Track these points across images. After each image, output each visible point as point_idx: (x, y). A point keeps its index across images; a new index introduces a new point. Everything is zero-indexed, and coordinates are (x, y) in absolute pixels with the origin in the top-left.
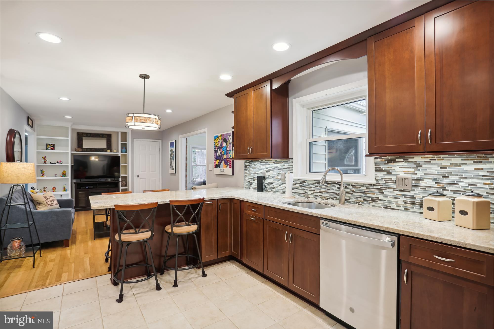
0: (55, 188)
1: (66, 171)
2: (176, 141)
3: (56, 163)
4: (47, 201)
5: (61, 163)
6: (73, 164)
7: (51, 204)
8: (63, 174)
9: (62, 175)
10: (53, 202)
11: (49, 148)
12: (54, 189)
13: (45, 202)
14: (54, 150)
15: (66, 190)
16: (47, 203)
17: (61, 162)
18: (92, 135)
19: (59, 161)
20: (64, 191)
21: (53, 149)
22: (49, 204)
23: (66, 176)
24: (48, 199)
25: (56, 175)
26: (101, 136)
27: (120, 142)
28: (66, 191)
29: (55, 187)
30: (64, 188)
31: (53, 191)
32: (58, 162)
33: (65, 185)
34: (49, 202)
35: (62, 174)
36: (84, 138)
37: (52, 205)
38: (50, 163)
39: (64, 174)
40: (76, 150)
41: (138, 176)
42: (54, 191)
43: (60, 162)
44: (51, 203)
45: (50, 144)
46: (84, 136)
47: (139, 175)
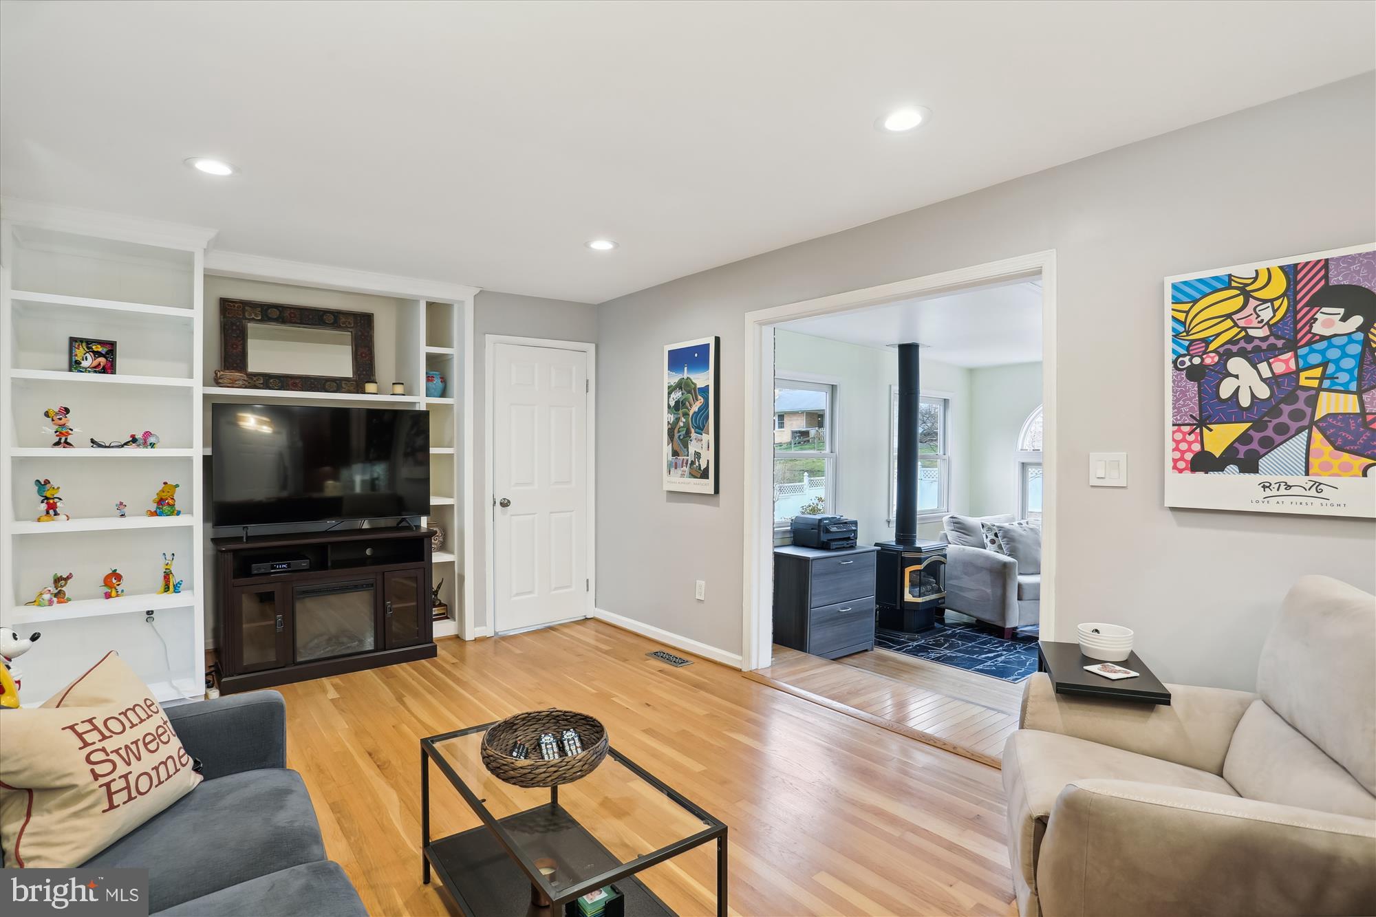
0: (119, 577)
1: (177, 486)
2: (717, 340)
3: (122, 446)
4: (100, 769)
5: (152, 445)
6: (209, 452)
7: (132, 779)
8: (161, 502)
9: (153, 509)
10: (149, 761)
11: (85, 364)
12: (112, 583)
13: (83, 778)
14: (113, 372)
15: (175, 586)
16: (102, 781)
17: (152, 440)
18: (287, 314)
19: (139, 436)
20: (167, 589)
21: (109, 368)
22: (114, 787)
23: (178, 513)
24: (110, 745)
25: (121, 510)
26: (330, 319)
27: (424, 349)
28: (177, 589)
29: (116, 575)
30: (167, 576)
31: (108, 596)
32: (134, 440)
33: (169, 557)
34: (122, 769)
35: (154, 501)
36: (250, 325)
37: (144, 784)
38: (93, 441)
39: (164, 504)
40: (217, 382)
41: (505, 504)
42: (114, 593)
43: (145, 440)
44: (136, 768)
45: (89, 342)
46: (253, 319)
47: (509, 502)
